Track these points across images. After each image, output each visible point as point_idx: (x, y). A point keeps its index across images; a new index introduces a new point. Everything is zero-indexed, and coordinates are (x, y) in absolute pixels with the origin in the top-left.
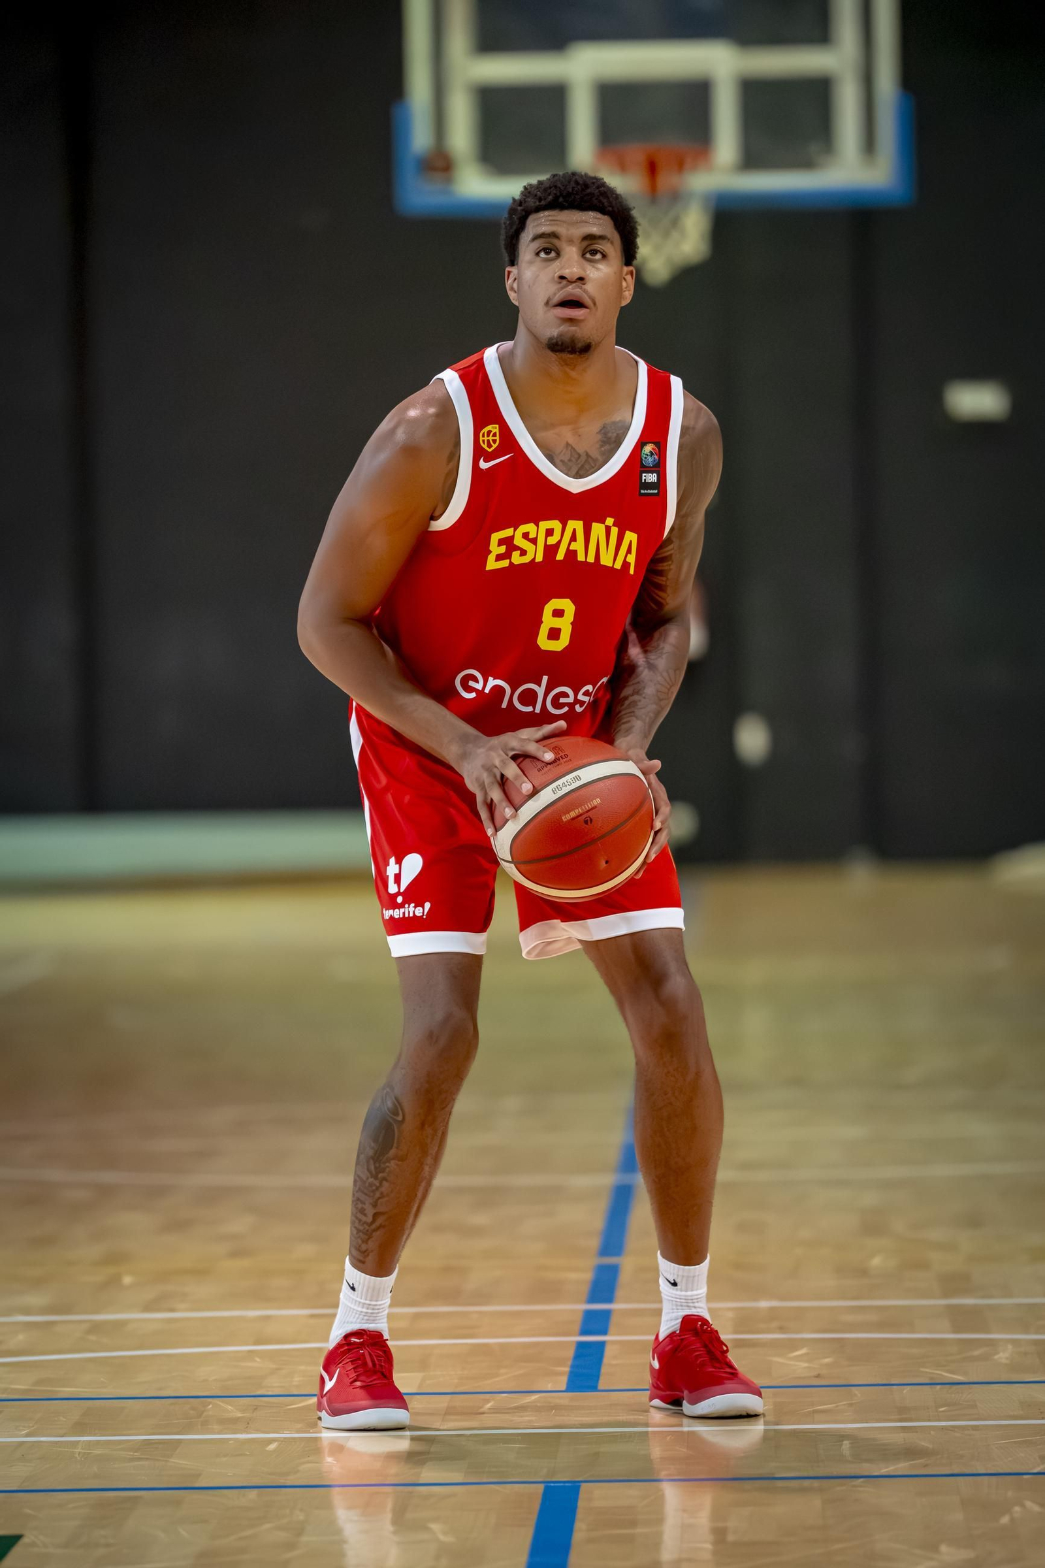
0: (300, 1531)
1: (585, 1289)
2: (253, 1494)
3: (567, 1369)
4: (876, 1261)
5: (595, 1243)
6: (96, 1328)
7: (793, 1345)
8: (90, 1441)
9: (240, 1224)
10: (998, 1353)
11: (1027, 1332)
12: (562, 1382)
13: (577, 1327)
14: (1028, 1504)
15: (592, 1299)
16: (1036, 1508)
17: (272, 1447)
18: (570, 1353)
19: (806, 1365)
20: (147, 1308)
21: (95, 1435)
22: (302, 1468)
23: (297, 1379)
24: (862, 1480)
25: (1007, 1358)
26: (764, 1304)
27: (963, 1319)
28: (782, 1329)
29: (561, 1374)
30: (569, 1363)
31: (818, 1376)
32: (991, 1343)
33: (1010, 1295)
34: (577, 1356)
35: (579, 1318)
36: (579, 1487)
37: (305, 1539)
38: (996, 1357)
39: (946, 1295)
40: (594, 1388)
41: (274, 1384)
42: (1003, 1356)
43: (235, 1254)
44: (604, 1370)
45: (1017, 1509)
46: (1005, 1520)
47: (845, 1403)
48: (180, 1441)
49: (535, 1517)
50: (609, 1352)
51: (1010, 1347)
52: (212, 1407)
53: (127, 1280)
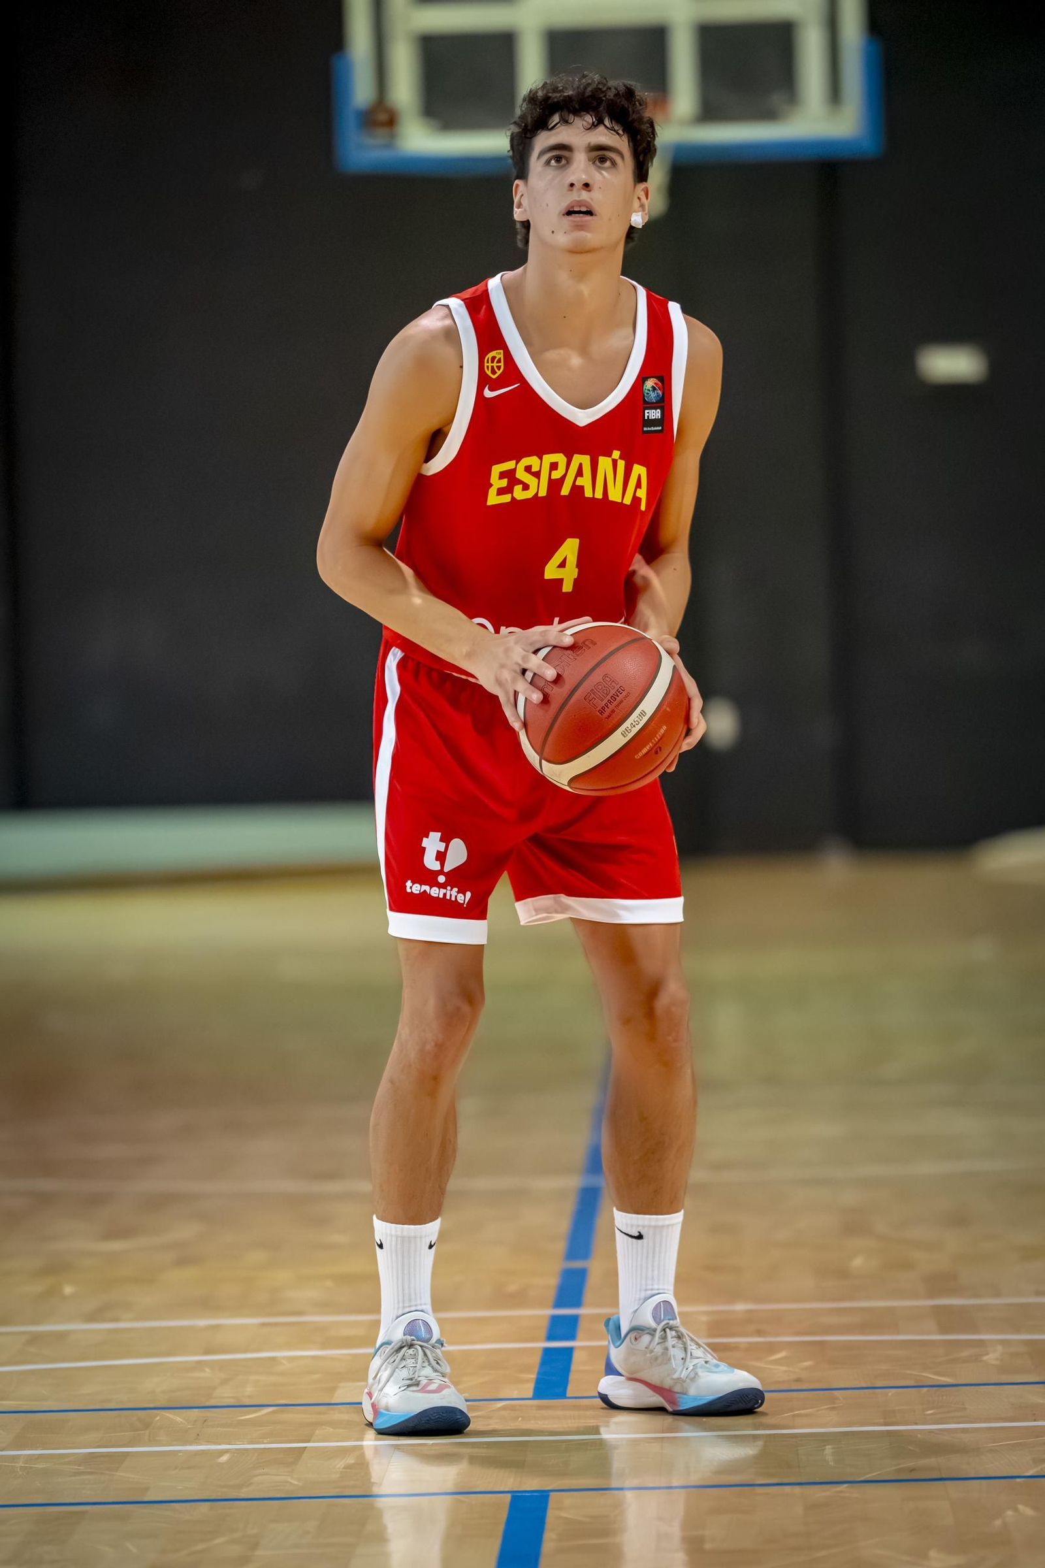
0: (255, 1546)
1: (551, 1294)
2: (204, 1508)
3: (533, 1376)
4: (858, 1262)
5: (561, 1246)
6: (35, 1339)
7: (772, 1348)
8: (33, 1455)
9: (186, 1231)
10: (987, 1354)
11: (1018, 1331)
12: (528, 1389)
13: (543, 1332)
14: (1021, 1507)
15: (558, 1304)
16: (1029, 1512)
17: (225, 1458)
18: (536, 1359)
19: (784, 1368)
20: (92, 1317)
21: (36, 1449)
22: (256, 1479)
23: (249, 1390)
24: (846, 1485)
25: (997, 1359)
26: (740, 1307)
27: (949, 1319)
28: (759, 1333)
29: (527, 1381)
30: (536, 1370)
31: (798, 1380)
32: (981, 1343)
33: (998, 1294)
34: (543, 1363)
35: (545, 1323)
36: (548, 1496)
37: (259, 1553)
38: (985, 1358)
39: (931, 1295)
40: (563, 1395)
41: (225, 1394)
42: (992, 1357)
43: (182, 1262)
44: (572, 1377)
45: (1010, 1513)
46: (998, 1523)
47: (826, 1407)
48: (127, 1454)
49: (501, 1528)
50: (577, 1356)
51: (1000, 1348)
52: (159, 1417)
53: (68, 1290)
